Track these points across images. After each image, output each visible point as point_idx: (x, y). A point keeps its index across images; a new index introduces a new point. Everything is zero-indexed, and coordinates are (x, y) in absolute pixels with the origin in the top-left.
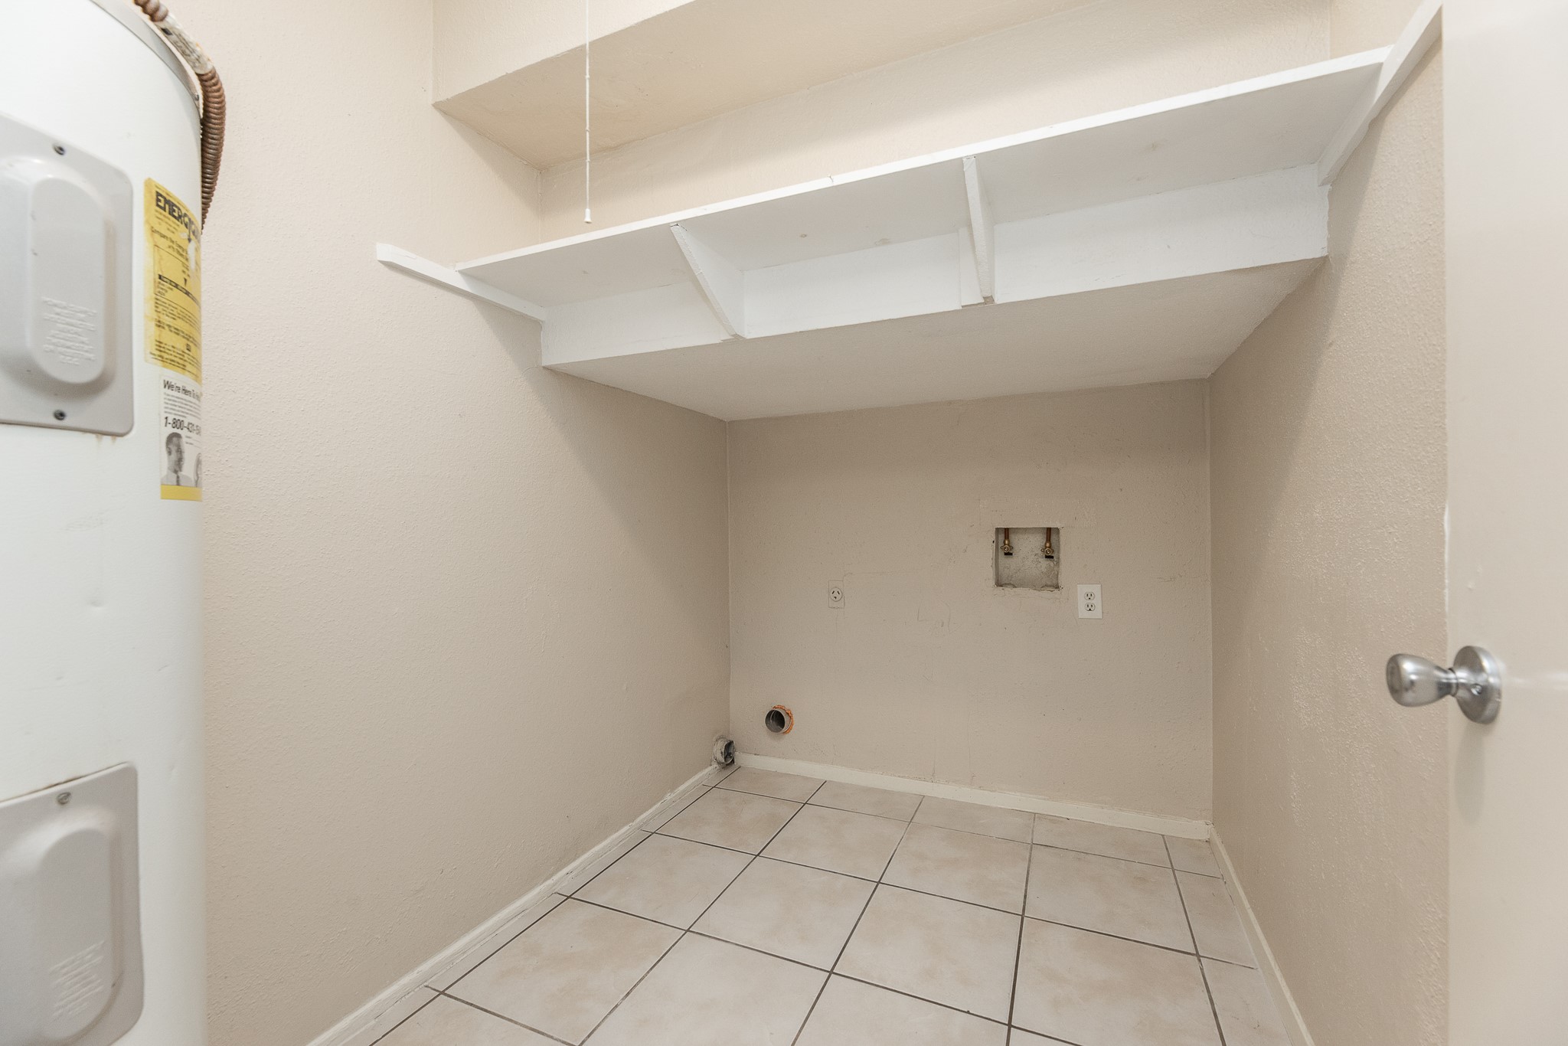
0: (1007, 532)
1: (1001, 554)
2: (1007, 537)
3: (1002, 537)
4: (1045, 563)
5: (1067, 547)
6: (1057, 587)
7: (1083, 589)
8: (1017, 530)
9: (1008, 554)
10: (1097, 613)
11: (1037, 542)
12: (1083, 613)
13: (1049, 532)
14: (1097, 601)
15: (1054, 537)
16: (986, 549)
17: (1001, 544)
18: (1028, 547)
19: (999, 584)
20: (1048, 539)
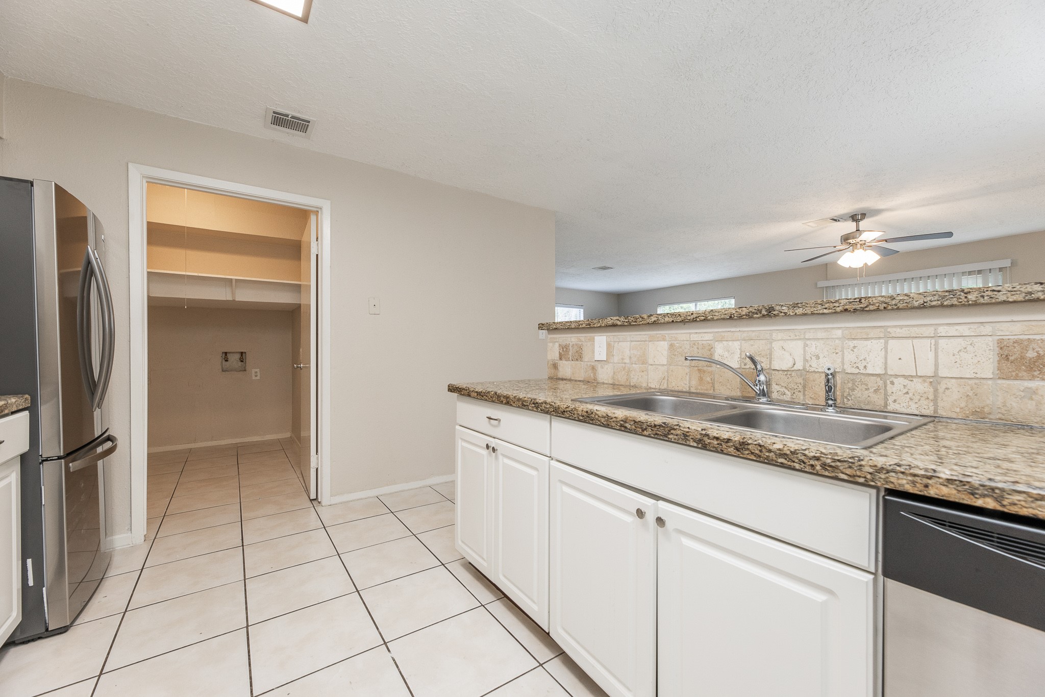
0: (226, 353)
1: (224, 361)
2: (226, 355)
3: (224, 355)
4: (240, 363)
5: (249, 359)
6: (245, 370)
7: (254, 371)
8: (230, 353)
9: (226, 361)
10: (258, 378)
11: (238, 356)
12: (254, 378)
13: (242, 353)
14: (258, 374)
15: (244, 355)
16: (218, 358)
17: (224, 357)
18: (234, 359)
19: (223, 371)
20: (242, 356)
